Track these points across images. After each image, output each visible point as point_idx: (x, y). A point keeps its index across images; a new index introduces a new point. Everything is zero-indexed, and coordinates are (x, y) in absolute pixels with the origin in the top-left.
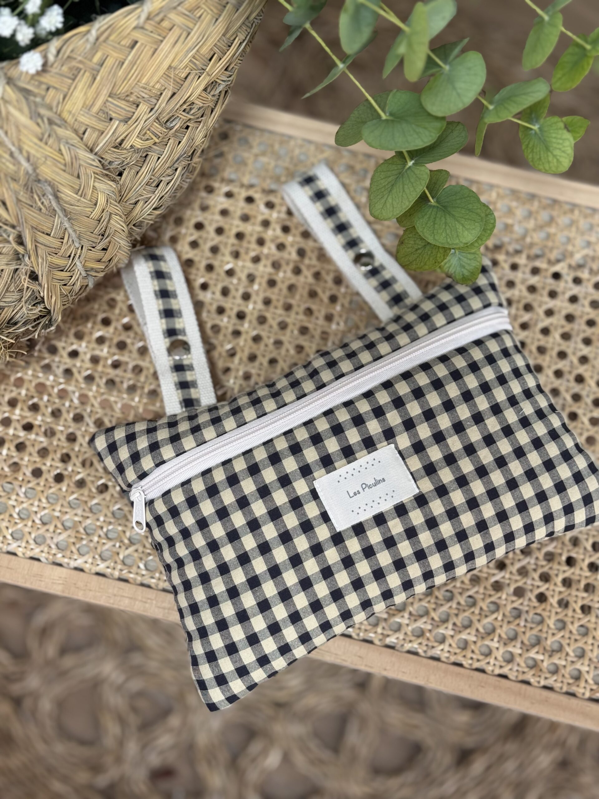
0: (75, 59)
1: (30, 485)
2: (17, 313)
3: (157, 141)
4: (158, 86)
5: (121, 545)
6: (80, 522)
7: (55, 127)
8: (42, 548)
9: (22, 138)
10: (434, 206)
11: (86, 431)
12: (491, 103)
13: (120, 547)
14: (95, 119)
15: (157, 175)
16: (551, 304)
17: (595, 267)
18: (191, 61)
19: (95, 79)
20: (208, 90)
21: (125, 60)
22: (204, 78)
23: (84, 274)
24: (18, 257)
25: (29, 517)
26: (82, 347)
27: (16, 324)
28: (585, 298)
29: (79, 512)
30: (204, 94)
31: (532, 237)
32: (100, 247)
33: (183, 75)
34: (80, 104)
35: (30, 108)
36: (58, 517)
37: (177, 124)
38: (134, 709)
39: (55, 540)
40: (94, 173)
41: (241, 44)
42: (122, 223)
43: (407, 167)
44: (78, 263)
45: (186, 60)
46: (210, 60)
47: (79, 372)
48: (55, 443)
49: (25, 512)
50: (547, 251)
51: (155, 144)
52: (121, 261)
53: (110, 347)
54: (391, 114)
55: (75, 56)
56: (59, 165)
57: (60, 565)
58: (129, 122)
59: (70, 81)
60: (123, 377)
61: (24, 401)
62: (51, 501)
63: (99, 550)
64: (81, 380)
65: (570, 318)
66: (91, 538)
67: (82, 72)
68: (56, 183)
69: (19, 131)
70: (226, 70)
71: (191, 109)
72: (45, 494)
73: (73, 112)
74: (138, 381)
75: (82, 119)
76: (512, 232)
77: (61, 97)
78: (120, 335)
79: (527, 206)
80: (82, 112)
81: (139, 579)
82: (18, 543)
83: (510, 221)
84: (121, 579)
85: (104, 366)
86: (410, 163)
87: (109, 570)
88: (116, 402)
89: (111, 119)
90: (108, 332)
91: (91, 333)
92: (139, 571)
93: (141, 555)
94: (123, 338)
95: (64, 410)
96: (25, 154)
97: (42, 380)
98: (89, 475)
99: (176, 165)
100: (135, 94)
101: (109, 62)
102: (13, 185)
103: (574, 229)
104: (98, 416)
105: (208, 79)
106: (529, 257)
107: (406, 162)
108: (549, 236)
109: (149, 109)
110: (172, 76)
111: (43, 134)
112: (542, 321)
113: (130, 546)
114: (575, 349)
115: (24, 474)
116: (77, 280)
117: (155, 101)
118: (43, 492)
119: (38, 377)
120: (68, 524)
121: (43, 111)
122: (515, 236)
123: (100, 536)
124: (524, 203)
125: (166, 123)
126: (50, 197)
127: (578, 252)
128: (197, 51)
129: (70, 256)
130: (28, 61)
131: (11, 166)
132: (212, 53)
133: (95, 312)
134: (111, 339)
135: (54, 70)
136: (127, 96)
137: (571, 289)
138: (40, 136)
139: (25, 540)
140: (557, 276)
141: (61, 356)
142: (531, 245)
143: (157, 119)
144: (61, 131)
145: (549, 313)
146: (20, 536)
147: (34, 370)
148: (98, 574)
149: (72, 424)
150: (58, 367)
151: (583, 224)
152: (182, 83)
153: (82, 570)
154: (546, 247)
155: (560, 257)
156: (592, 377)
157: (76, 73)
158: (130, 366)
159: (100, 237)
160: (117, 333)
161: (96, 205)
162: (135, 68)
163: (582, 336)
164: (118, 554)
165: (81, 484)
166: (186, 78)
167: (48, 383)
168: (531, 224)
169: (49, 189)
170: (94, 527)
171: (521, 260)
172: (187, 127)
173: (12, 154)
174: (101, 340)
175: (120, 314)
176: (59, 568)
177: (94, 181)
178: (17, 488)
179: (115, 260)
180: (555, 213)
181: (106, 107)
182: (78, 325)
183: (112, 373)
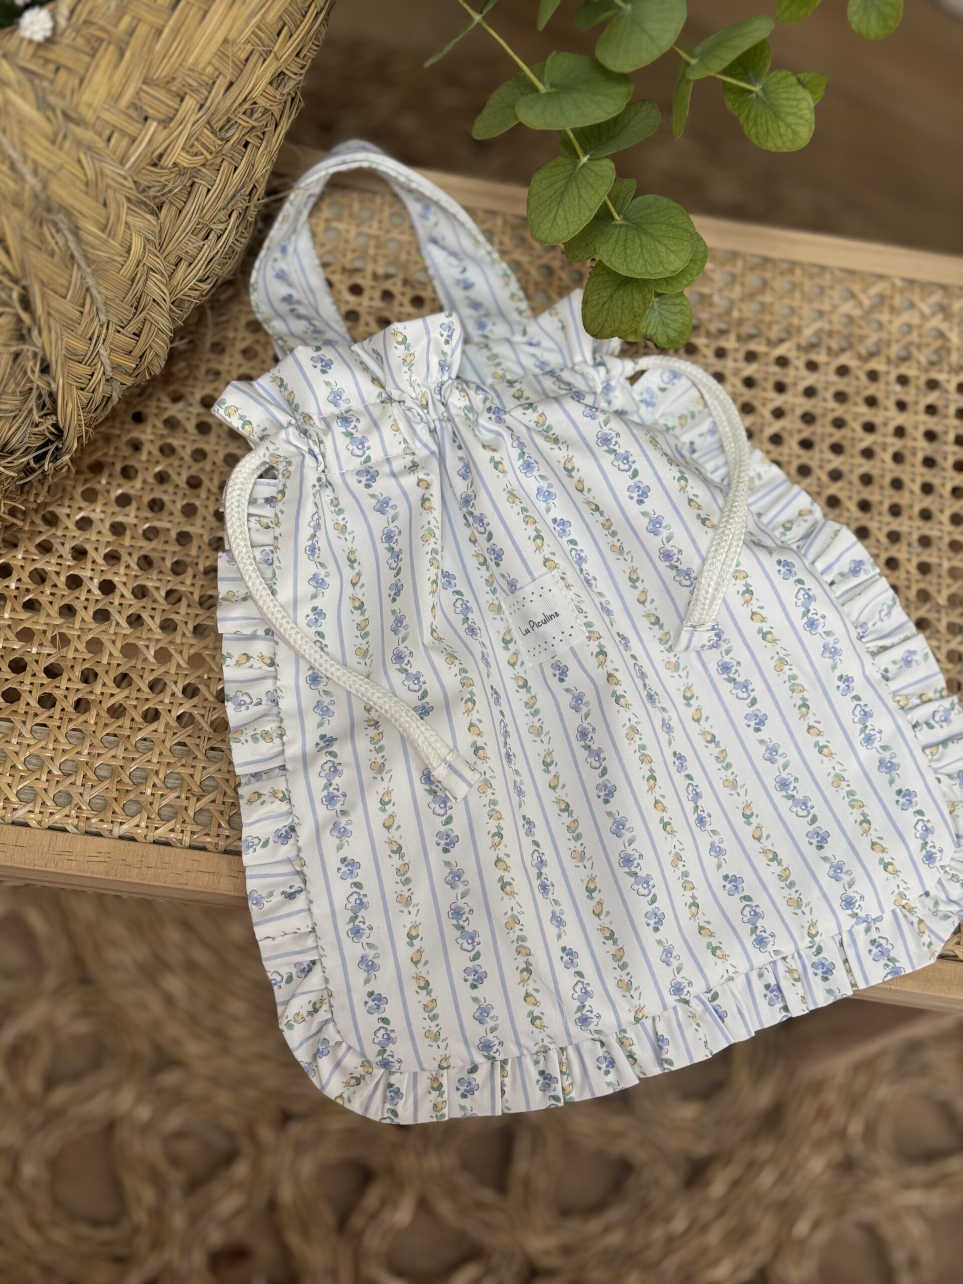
0: (93, 24)
1: (39, 720)
2: (14, 434)
3: (209, 157)
4: (210, 70)
5: (189, 795)
6: (122, 767)
7: (72, 127)
8: (66, 811)
9: (27, 139)
10: (621, 226)
11: (116, 634)
12: (692, 56)
13: (187, 798)
14: (124, 117)
15: (207, 218)
16: (779, 400)
17: (835, 344)
18: (253, 33)
19: (122, 53)
20: (275, 84)
21: (164, 27)
22: (271, 63)
23: (110, 373)
24: (21, 335)
25: (41, 767)
26: (96, 512)
27: (12, 453)
28: (826, 389)
29: (120, 753)
30: (270, 90)
31: (740, 310)
32: (132, 328)
33: (243, 56)
34: (103, 93)
35: (36, 95)
36: (87, 763)
37: (235, 135)
38: (175, 1161)
39: (87, 798)
40: (129, 200)
41: (318, 14)
42: (163, 287)
43: (581, 164)
44: (102, 352)
45: (248, 31)
46: (279, 34)
47: (96, 549)
48: (71, 655)
49: (34, 761)
50: (764, 328)
51: (203, 165)
52: (155, 362)
53: (138, 509)
54: (552, 85)
55: (94, 20)
56: (78, 183)
57: (99, 835)
58: (172, 125)
59: (87, 59)
60: (165, 551)
61: (16, 597)
62: (72, 740)
63: (156, 807)
64: (100, 561)
65: (808, 418)
66: (142, 788)
67: (105, 44)
68: (75, 212)
69: (22, 129)
70: (297, 55)
71: (252, 113)
72: (64, 731)
73: (95, 103)
74: (188, 555)
75: (107, 116)
76: (711, 305)
77: (77, 82)
78: (152, 490)
79: (728, 268)
80: (106, 106)
81: (222, 844)
82: (29, 807)
83: (706, 290)
84: (191, 847)
85: (133, 538)
86: (584, 159)
87: (172, 835)
88: (158, 588)
89: (146, 119)
90: (133, 487)
91: (108, 491)
92: (220, 831)
93: (222, 808)
94: (156, 495)
95: (78, 606)
96: (30, 165)
97: (39, 565)
98: (127, 697)
99: (230, 206)
100: (179, 79)
101: (143, 30)
102: (16, 214)
103: (798, 295)
104: (131, 611)
105: (275, 65)
106: (739, 338)
107: (578, 158)
108: (764, 307)
109: (198, 106)
110: (230, 54)
111: (56, 135)
112: (770, 425)
113: (203, 796)
114: (822, 460)
115: (28, 704)
116: (99, 383)
117: (206, 93)
118: (59, 727)
119: (34, 560)
120: (103, 773)
121: (52, 99)
122: (716, 311)
123: (154, 785)
124: (722, 264)
125: (221, 131)
126: (66, 232)
127: (807, 326)
128: (263, 16)
129: (91, 339)
130: (32, 23)
131: (11, 184)
132: (281, 23)
133: (110, 460)
134: (141, 497)
135: (67, 39)
136: (168, 82)
137: (804, 378)
138: (51, 136)
139: (39, 802)
140: (782, 362)
141: (67, 528)
142: (741, 322)
143: (209, 123)
144: (78, 131)
145: (778, 413)
146: (31, 797)
147: (27, 551)
148: (155, 842)
149: (94, 625)
150: (63, 544)
151: (808, 285)
152: (242, 66)
153: (133, 839)
154: (761, 322)
155: (783, 335)
156: (850, 498)
157: (96, 45)
158: (173, 534)
159: (133, 310)
160: (148, 488)
161: (129, 252)
162: (178, 39)
163: (829, 441)
164: (186, 809)
165: (117, 712)
166: (247, 60)
167: (49, 568)
168: (737, 292)
169: (65, 220)
170: (144, 774)
171: (730, 343)
172: (246, 145)
173: (12, 166)
174: (124, 501)
175: (148, 461)
176: (96, 839)
177: (127, 214)
178: (19, 726)
179: (150, 356)
180: (768, 275)
181: (140, 99)
182: (86, 481)
183: (147, 547)
